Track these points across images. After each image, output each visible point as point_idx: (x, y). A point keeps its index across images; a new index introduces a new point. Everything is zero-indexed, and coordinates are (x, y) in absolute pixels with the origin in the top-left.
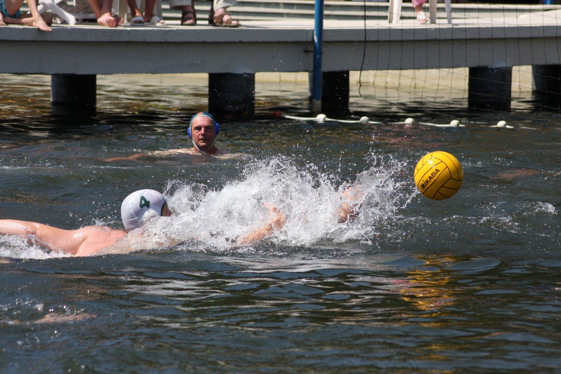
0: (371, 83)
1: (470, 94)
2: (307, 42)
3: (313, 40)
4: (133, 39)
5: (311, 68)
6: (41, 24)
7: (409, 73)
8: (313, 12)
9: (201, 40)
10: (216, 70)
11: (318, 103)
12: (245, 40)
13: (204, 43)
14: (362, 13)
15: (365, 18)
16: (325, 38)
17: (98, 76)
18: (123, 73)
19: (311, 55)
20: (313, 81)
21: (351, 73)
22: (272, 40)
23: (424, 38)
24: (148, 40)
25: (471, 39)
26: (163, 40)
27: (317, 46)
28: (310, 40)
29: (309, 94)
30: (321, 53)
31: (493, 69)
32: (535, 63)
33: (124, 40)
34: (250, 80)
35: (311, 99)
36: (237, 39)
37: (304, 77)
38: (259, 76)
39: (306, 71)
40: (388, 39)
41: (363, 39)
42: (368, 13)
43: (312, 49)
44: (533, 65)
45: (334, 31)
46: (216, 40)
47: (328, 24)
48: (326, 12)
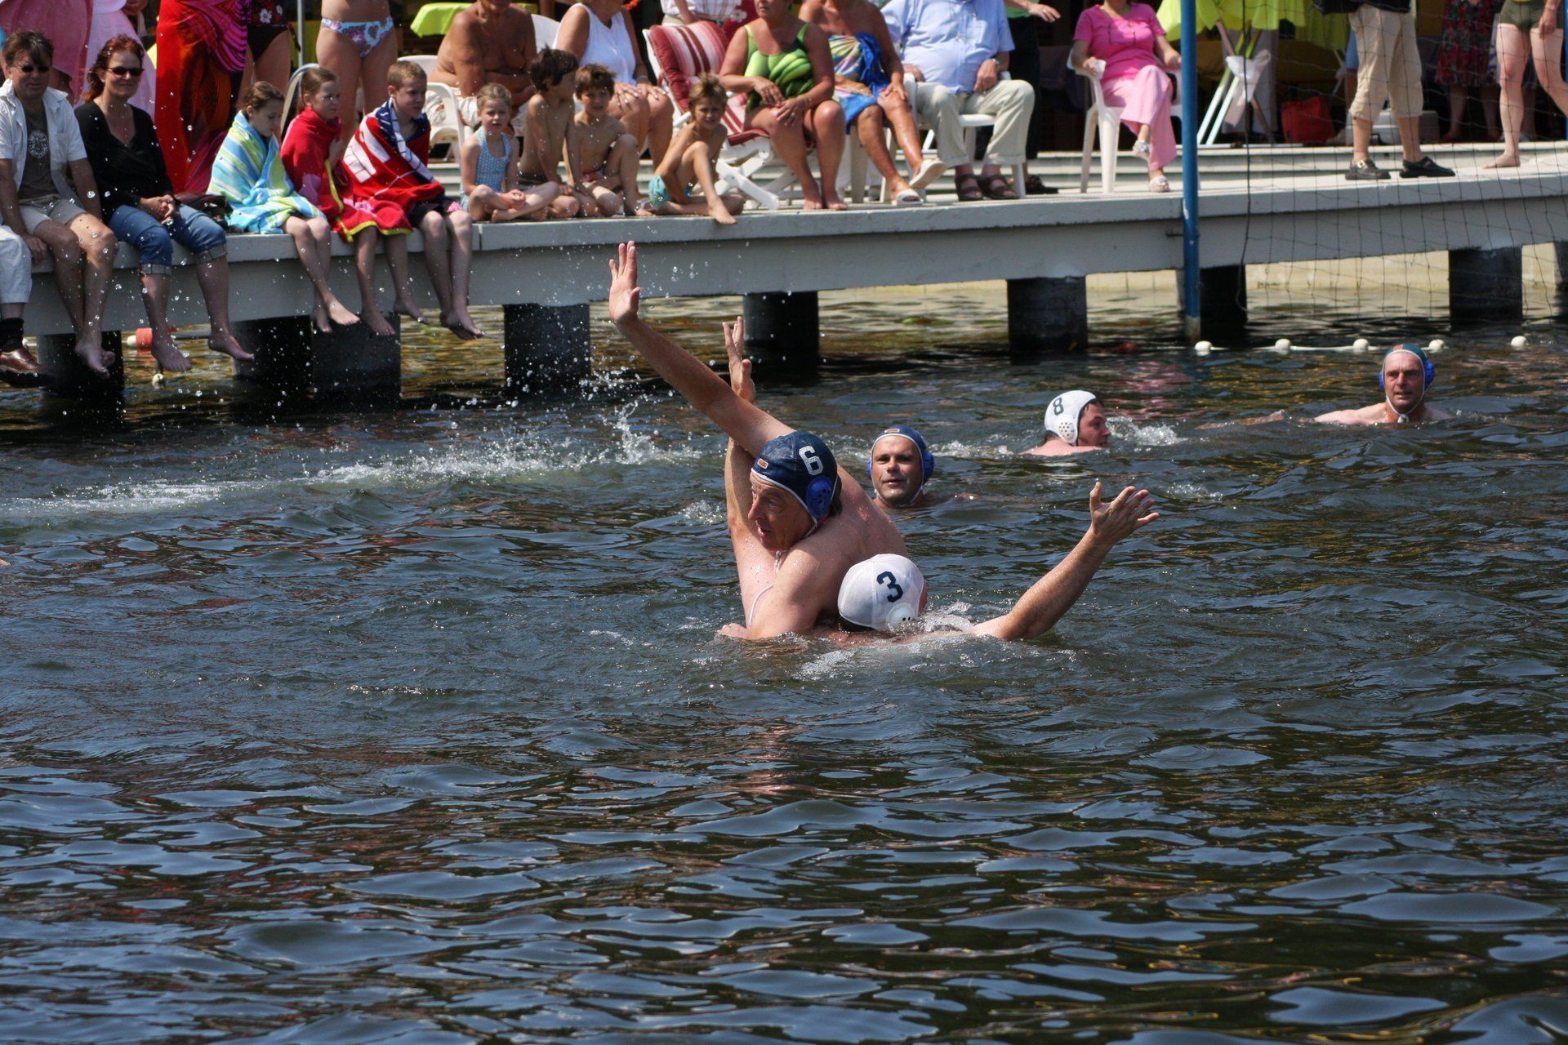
0: (1282, 286)
1: (1453, 299)
2: (1171, 220)
3: (1182, 216)
4: (877, 228)
5: (1181, 263)
6: (719, 213)
7: (1348, 264)
8: (1180, 169)
9: (991, 224)
10: (1018, 275)
11: (1195, 322)
12: (1066, 221)
13: (997, 229)
14: (1243, 168)
15: (1248, 175)
16: (1203, 211)
17: (821, 295)
18: (862, 286)
19: (1180, 241)
20: (1185, 285)
21: (1249, 268)
22: (1112, 218)
23: (1354, 205)
24: (903, 228)
25: (1450, 203)
26: (928, 228)
27: (1189, 226)
28: (1176, 215)
29: (1179, 308)
30: (1196, 237)
31: (1489, 253)
32: (1558, 239)
33: (862, 231)
34: (1078, 287)
35: (1182, 314)
36: (1052, 221)
37: (1169, 278)
38: (1092, 281)
39: (1172, 268)
40: (1290, 209)
41: (1245, 211)
42: (1253, 168)
43: (1181, 231)
44: (1555, 242)
45: (1217, 198)
46: (1018, 223)
47: (1207, 188)
48: (1201, 169)
